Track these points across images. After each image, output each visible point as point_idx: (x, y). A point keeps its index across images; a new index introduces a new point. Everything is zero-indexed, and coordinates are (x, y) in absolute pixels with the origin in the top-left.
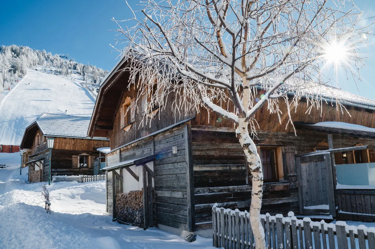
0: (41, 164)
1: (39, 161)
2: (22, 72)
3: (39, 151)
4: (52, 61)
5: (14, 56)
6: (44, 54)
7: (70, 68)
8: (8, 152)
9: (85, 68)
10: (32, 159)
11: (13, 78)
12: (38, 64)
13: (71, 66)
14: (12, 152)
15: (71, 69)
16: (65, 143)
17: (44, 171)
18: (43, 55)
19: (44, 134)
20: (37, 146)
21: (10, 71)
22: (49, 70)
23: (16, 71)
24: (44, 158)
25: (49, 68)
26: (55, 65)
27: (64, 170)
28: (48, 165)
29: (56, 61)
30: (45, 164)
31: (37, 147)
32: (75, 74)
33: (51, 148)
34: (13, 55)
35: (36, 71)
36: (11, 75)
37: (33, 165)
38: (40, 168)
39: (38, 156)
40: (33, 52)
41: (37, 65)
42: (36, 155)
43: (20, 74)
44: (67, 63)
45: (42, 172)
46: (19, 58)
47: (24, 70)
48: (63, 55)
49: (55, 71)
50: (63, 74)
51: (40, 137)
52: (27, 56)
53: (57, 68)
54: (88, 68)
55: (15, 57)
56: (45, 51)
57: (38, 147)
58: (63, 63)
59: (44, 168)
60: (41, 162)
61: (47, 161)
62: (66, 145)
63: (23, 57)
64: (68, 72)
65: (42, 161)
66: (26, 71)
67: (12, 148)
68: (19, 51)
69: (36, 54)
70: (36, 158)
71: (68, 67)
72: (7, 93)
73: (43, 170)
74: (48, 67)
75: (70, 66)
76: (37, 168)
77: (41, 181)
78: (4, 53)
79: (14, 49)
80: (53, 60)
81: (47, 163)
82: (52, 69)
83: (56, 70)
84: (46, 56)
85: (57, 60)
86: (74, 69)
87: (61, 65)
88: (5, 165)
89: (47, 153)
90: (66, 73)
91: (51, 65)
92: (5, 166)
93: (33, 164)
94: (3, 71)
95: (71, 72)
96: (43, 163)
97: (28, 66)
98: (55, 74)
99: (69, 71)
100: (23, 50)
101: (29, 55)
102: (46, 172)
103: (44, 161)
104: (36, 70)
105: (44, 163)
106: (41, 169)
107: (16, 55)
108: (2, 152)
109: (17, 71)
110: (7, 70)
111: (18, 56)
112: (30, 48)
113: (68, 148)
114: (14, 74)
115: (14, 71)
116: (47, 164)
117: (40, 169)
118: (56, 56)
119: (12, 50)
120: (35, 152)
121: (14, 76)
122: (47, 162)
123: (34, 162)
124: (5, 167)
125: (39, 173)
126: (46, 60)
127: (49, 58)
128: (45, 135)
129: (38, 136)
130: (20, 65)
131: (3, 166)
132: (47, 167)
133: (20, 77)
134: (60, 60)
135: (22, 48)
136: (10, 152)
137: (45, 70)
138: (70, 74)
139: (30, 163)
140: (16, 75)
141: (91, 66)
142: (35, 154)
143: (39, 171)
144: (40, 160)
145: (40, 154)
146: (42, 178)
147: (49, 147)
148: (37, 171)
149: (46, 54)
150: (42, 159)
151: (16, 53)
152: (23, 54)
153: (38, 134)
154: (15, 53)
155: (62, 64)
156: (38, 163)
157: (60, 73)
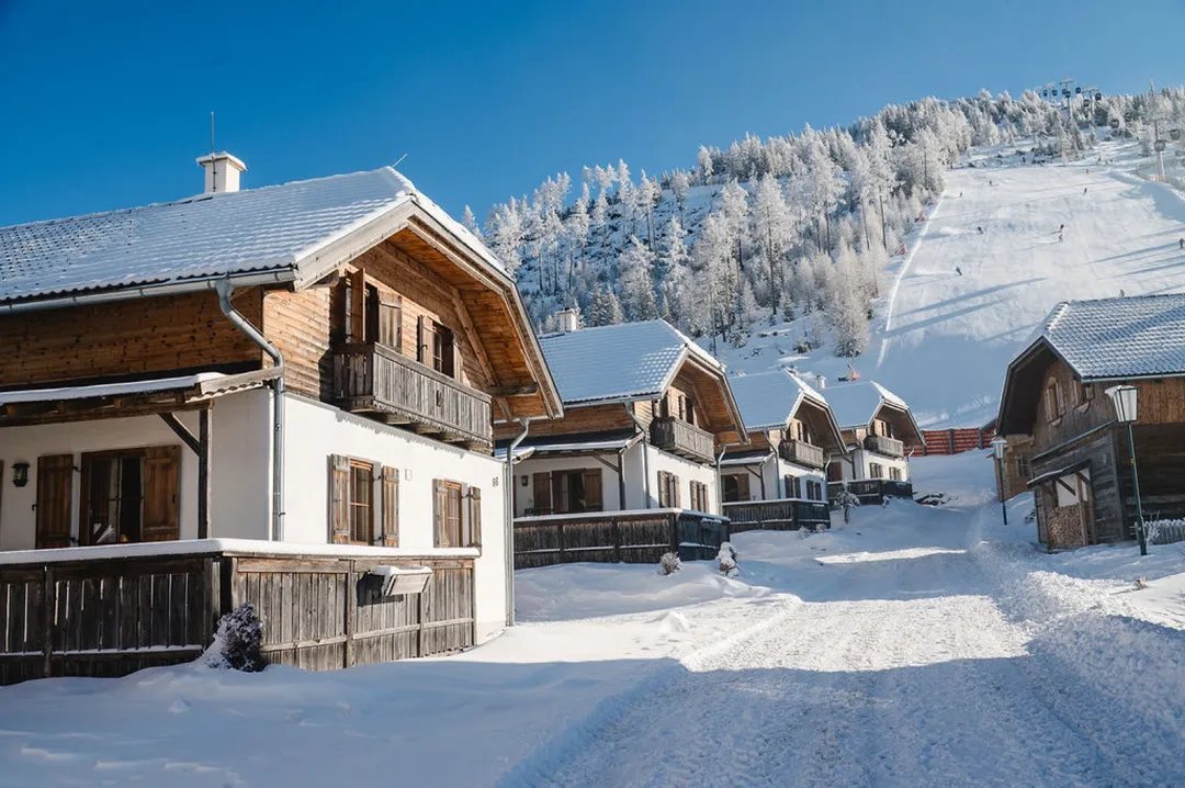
0: (1084, 484)
1: (1072, 472)
2: (929, 184)
3: (1066, 437)
4: (1016, 119)
5: (898, 140)
6: (987, 104)
7: (1084, 125)
8: (942, 453)
9: (1141, 107)
10: (1043, 469)
11: (905, 213)
12: (973, 145)
13: (1086, 116)
14: (954, 453)
15: (1087, 127)
16: (1161, 401)
17: (1095, 505)
18: (982, 110)
19: (1082, 375)
20: (1054, 420)
21: (895, 192)
22: (1012, 156)
23: (910, 188)
24: (1089, 461)
25: (1013, 146)
26: (1030, 130)
27: (1173, 499)
28: (1110, 484)
29: (1030, 116)
30: (1096, 483)
31: (1054, 424)
32: (1108, 140)
33: (1129, 422)
34: (893, 139)
35: (971, 169)
36: (900, 206)
37: (1051, 488)
38: (1081, 497)
39: (1067, 455)
40: (951, 109)
41: (970, 148)
42: (1057, 453)
43: (926, 193)
44: (1069, 112)
45: (1091, 510)
46: (914, 142)
47: (935, 176)
48: (1050, 85)
49: (1033, 150)
50: (1063, 154)
51: (1059, 390)
52: (935, 129)
53: (1037, 139)
54: (1155, 105)
55: (902, 144)
56: (989, 94)
57: (1058, 426)
58: (1055, 114)
59: (1093, 495)
60: (1082, 477)
61: (1103, 470)
62: (1167, 406)
63: (926, 135)
64: (1078, 141)
65: (1086, 473)
66: (940, 180)
67: (953, 439)
68: (907, 120)
69: (962, 113)
70: (1057, 463)
71: (1074, 124)
72: (899, 265)
73: (1091, 504)
74: (1006, 144)
75: (1081, 117)
76: (1066, 499)
77: (1090, 543)
78: (868, 140)
79: (893, 119)
80: (1020, 115)
81: (1102, 478)
82: (1024, 145)
83: (1036, 146)
84: (995, 109)
85: (1032, 110)
86: (1100, 125)
87: (1052, 124)
88: (941, 496)
89: (1099, 443)
90: (1073, 147)
91: (1015, 136)
92: (943, 499)
93: (1049, 484)
94: (877, 197)
95: (1092, 137)
96: (1088, 477)
97: (944, 159)
98: (1034, 162)
99: (1083, 136)
100: (921, 114)
101: (941, 124)
102: (1107, 508)
103: (1091, 473)
104: (971, 166)
105: (1091, 477)
106: (1085, 499)
107: (901, 135)
108: (926, 454)
109: (914, 189)
110: (886, 193)
111: (907, 137)
112: (938, 101)
113: (1174, 417)
114: (907, 198)
115: (904, 189)
116: (1105, 479)
117: (1082, 501)
118: (1025, 97)
119: (889, 125)
120: (1048, 442)
121: (910, 206)
122: (1102, 474)
123: (1055, 478)
124: (943, 503)
125: (1080, 514)
126: (997, 121)
127: (1004, 112)
128: (1086, 378)
129: (1054, 387)
130: (919, 165)
131: (937, 499)
132: (1105, 492)
133: (927, 202)
134: (1044, 108)
135: (914, 108)
136: (948, 453)
137: (999, 156)
138: (1087, 147)
139: (1039, 483)
140: (915, 201)
141: (1165, 93)
142: (1052, 450)
143: (1077, 506)
144: (1076, 470)
145: (1074, 448)
146: (1093, 531)
147: (1121, 419)
148: (1071, 509)
149: (992, 102)
150: (1083, 466)
151: (903, 130)
152: (923, 125)
153: (1052, 380)
154: (898, 133)
155: (1051, 121)
156: (1071, 480)
157: (1053, 153)
